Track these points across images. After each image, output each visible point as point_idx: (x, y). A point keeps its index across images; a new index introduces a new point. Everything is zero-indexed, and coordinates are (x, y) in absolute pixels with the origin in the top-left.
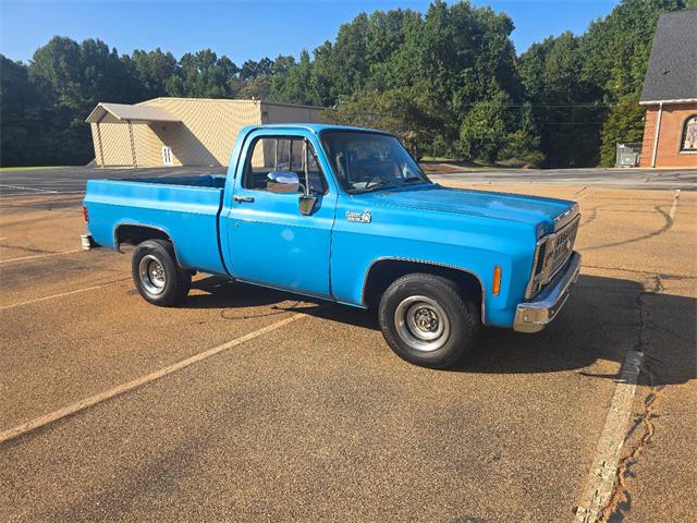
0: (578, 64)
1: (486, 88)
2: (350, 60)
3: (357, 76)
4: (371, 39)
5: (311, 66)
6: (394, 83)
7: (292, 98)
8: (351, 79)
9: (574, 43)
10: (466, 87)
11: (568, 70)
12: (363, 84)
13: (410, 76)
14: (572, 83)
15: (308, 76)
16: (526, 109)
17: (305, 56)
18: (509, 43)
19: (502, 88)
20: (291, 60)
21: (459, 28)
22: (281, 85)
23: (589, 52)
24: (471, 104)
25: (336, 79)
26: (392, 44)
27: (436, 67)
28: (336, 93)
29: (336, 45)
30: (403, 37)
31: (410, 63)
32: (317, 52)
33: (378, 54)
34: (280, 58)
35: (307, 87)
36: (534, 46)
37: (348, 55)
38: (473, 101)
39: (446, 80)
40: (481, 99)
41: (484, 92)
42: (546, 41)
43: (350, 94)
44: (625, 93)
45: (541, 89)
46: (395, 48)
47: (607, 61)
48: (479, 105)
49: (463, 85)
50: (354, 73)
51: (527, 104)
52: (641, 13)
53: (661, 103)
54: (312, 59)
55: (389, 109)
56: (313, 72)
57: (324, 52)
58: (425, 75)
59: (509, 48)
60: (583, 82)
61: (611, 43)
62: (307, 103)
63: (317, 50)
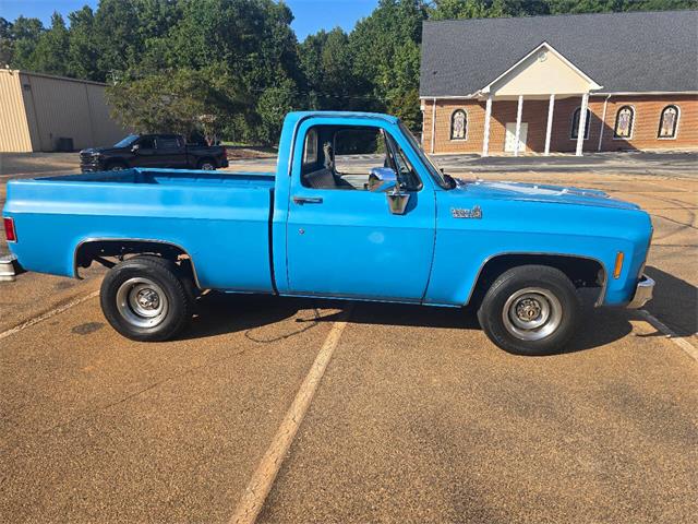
0: (351, 58)
1: (273, 74)
2: (119, 31)
3: (130, 49)
4: (142, 10)
5: (67, 35)
6: (177, 62)
7: (48, 69)
8: (123, 52)
9: (345, 40)
10: (254, 72)
11: (343, 63)
12: (138, 60)
13: (193, 55)
14: (348, 76)
15: (66, 45)
16: (312, 98)
17: (58, 20)
18: (290, 32)
19: (289, 76)
20: (38, 24)
21: (240, 11)
22: (29, 52)
23: (358, 49)
24: (262, 90)
25: (104, 50)
26: (168, 19)
27: (221, 48)
28: (106, 67)
29: (99, 11)
30: (180, 13)
31: (192, 42)
32: (73, 17)
33: (153, 29)
34: (22, 20)
35: (67, 56)
36: (310, 37)
37: (117, 25)
38: (263, 86)
39: (232, 64)
40: (269, 85)
41: (273, 79)
42: (319, 34)
43: (124, 69)
44: (390, 88)
45: (321, 79)
46: (172, 24)
47: (374, 58)
48: (269, 91)
49: (251, 69)
50: (126, 46)
51: (312, 94)
52: (396, 18)
53: (435, 98)
54: (68, 24)
55: (188, 91)
56: (73, 40)
57: (84, 18)
58: (209, 56)
59: (291, 36)
60: (356, 76)
61: (375, 42)
62: (69, 76)
63: (73, 15)
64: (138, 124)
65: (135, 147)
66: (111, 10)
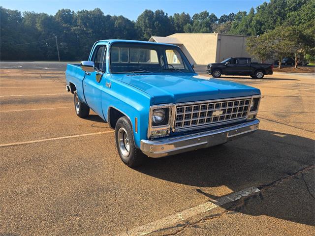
2: (276, 11)
3: (279, 19)
5: (254, 16)
7: (240, 32)
8: (275, 21)
12: (281, 23)
15: (251, 21)
17: (253, 10)
20: (245, 13)
22: (236, 26)
25: (266, 21)
28: (265, 29)
29: (270, 3)
33: (294, 7)
34: (240, 12)
35: (250, 26)
37: (275, 9)
54: (256, 12)
55: (286, 37)
56: (254, 18)
57: (262, 9)
62: (248, 35)
63: (258, 7)
64: (256, 54)
65: (227, 63)
66: (275, 2)
